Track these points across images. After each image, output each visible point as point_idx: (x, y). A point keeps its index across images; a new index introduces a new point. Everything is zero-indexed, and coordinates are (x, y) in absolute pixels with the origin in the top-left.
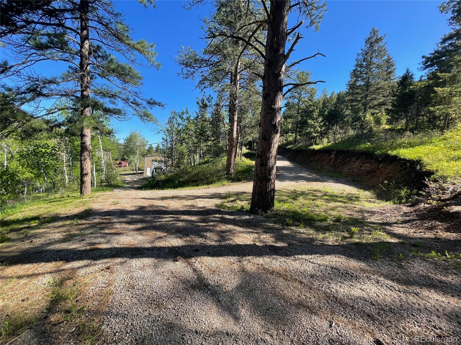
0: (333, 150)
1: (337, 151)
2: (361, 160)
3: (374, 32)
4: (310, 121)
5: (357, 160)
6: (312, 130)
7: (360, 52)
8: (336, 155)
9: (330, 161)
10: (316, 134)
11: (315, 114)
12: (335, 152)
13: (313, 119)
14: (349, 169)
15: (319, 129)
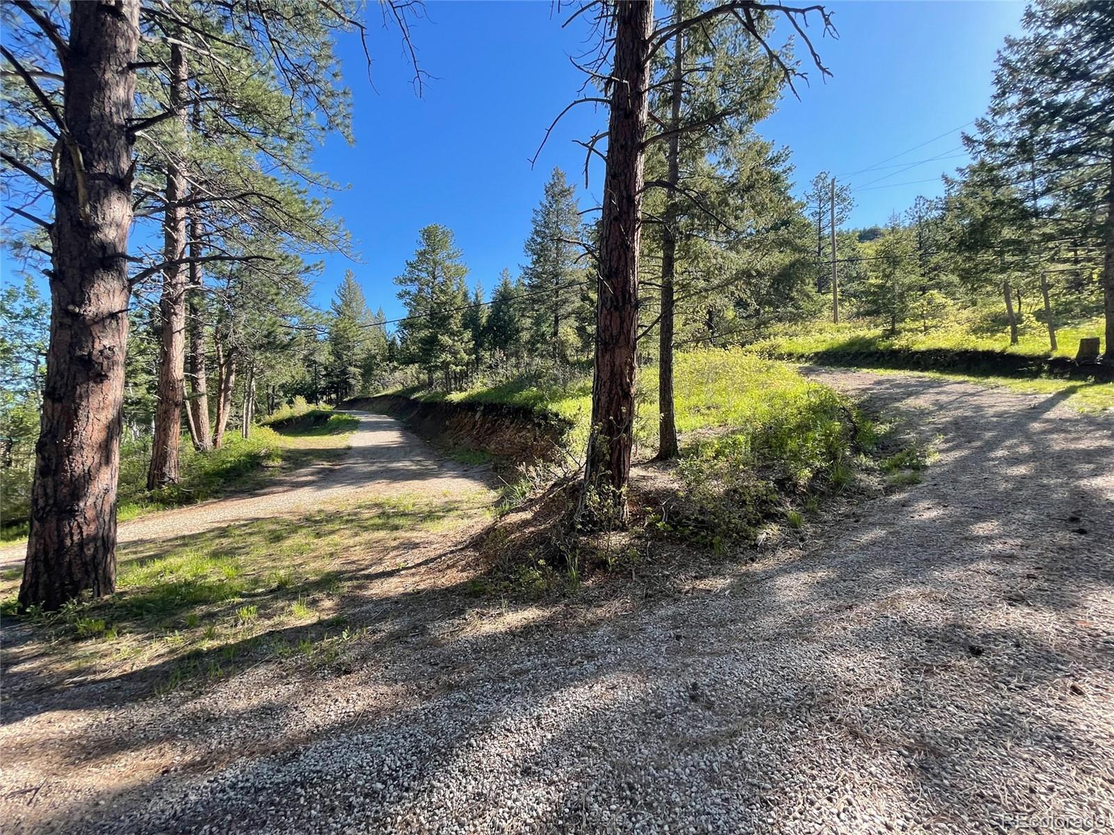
0: (480, 404)
1: (485, 406)
2: (517, 424)
3: (557, 175)
4: (445, 339)
5: (511, 423)
6: (449, 358)
7: (539, 208)
8: (484, 414)
9: (474, 427)
10: (459, 367)
11: (455, 323)
12: (482, 408)
13: (452, 334)
14: (498, 443)
15: (466, 357)
